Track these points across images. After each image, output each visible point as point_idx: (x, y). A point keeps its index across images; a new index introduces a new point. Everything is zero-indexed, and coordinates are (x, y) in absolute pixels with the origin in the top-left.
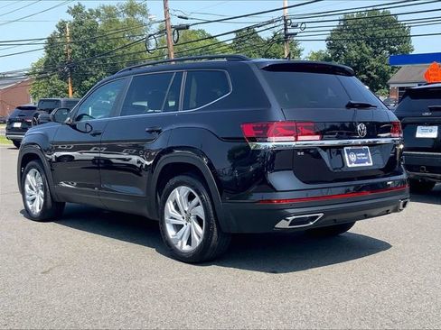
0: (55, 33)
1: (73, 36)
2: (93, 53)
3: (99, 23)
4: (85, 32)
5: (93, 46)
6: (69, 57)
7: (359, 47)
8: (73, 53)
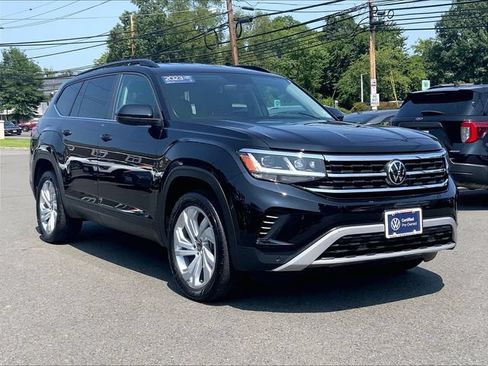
0: (118, 26)
1: (138, 29)
2: (159, 47)
3: (167, 13)
4: (150, 24)
5: (160, 40)
6: (133, 52)
7: (475, 35)
8: (138, 48)
